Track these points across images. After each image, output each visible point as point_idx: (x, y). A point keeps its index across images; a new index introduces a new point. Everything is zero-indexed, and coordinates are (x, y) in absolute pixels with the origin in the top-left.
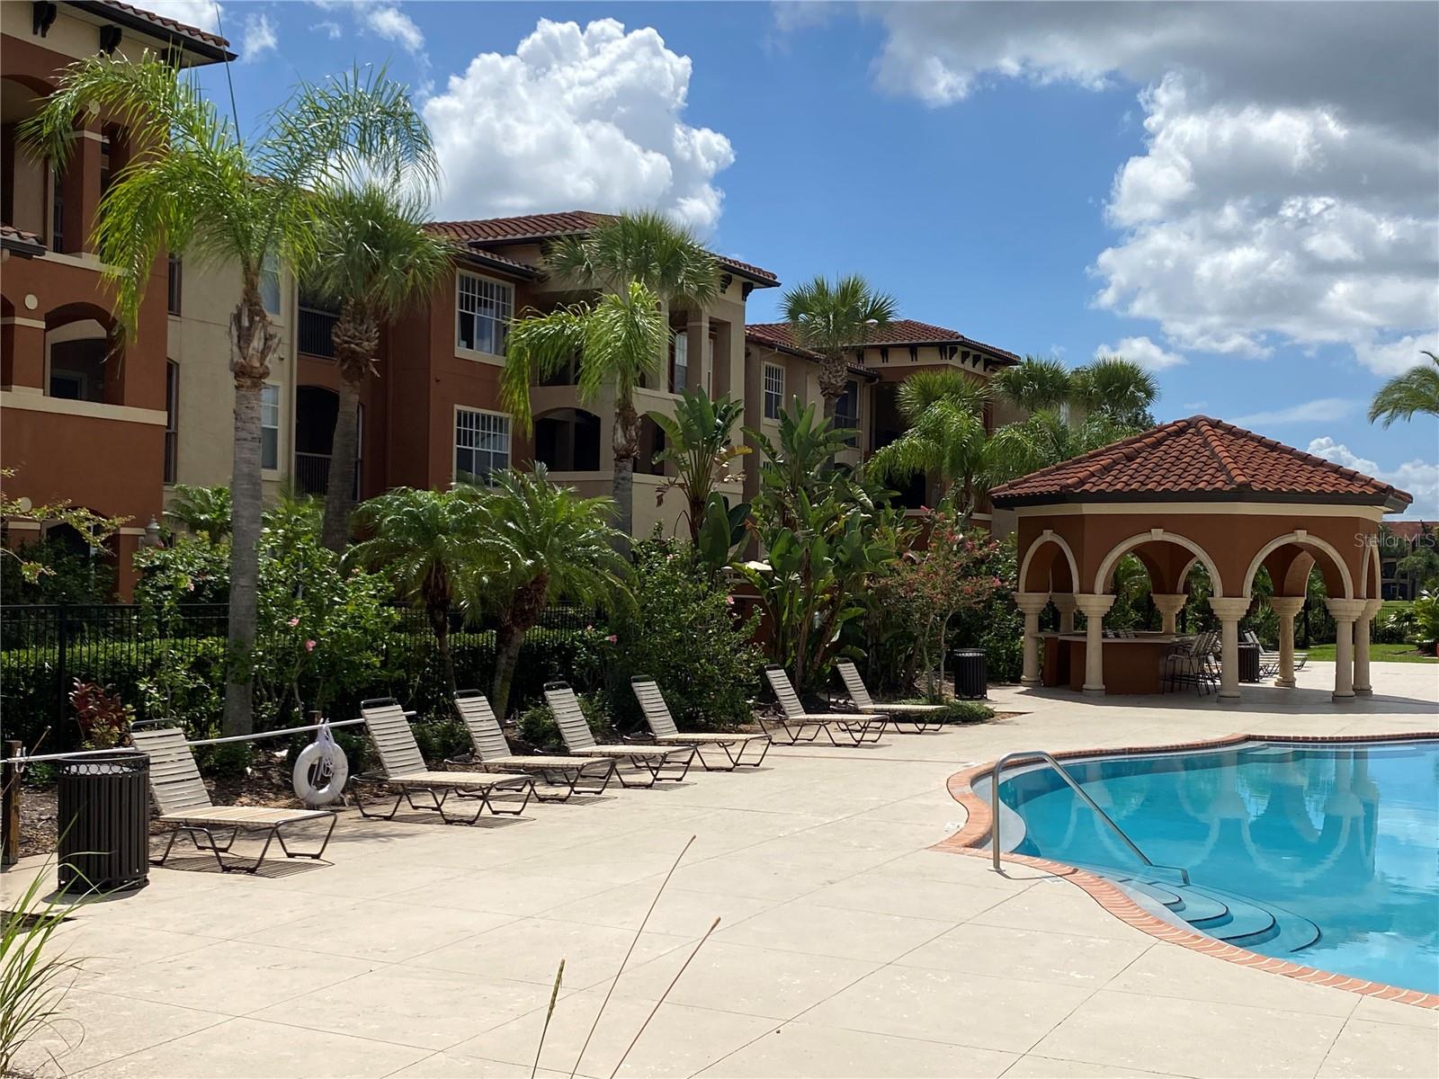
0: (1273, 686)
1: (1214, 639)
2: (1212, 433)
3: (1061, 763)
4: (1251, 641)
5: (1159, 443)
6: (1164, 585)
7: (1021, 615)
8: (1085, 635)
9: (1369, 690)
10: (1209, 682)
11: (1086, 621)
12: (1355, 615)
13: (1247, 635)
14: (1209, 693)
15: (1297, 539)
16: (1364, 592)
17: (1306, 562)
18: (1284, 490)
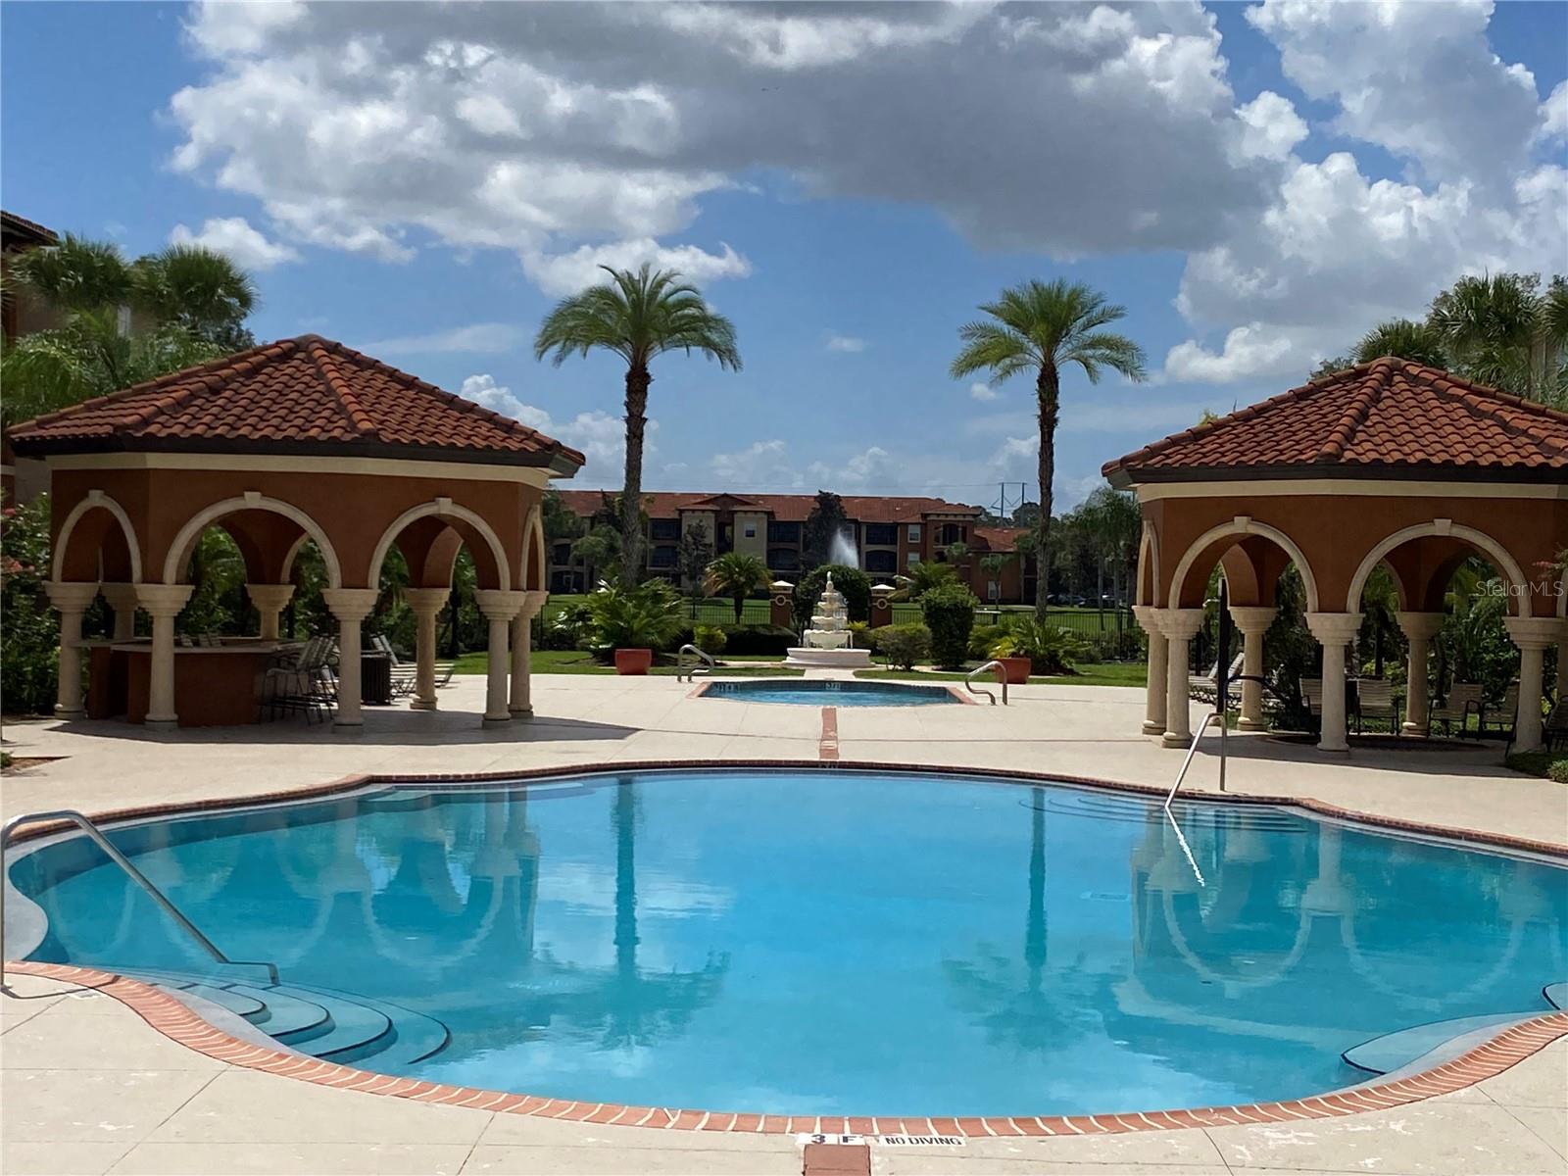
0: (408, 709)
1: (330, 646)
2: (328, 360)
3: (101, 828)
4: (381, 649)
5: (255, 370)
6: (263, 571)
7: (57, 615)
8: (150, 643)
9: (529, 711)
10: (323, 706)
11: (152, 623)
12: (512, 612)
13: (376, 640)
14: (322, 722)
15: (439, 510)
16: (524, 583)
17: (451, 543)
18: (423, 442)
